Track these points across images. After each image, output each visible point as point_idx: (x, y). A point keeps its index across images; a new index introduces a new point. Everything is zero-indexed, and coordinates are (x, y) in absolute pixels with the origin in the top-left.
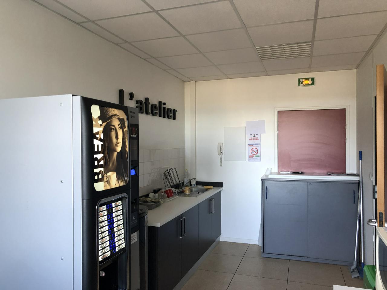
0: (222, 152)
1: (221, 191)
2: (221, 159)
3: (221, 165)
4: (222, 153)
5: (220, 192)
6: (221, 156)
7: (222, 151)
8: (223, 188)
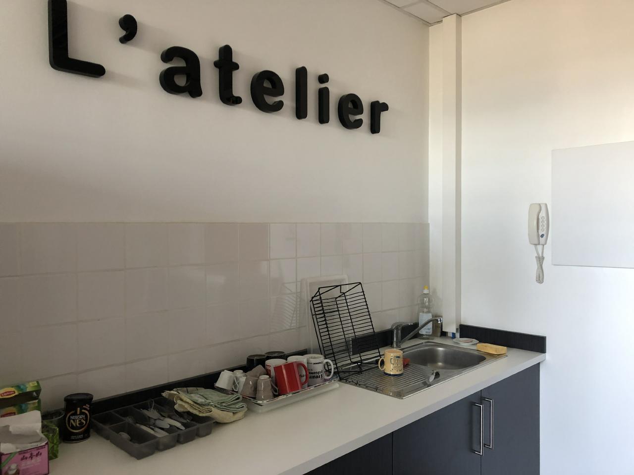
0: (542, 236)
1: (539, 364)
2: (540, 259)
3: (540, 279)
4: (542, 240)
5: (537, 367)
6: (540, 247)
7: (544, 233)
8: (548, 355)
